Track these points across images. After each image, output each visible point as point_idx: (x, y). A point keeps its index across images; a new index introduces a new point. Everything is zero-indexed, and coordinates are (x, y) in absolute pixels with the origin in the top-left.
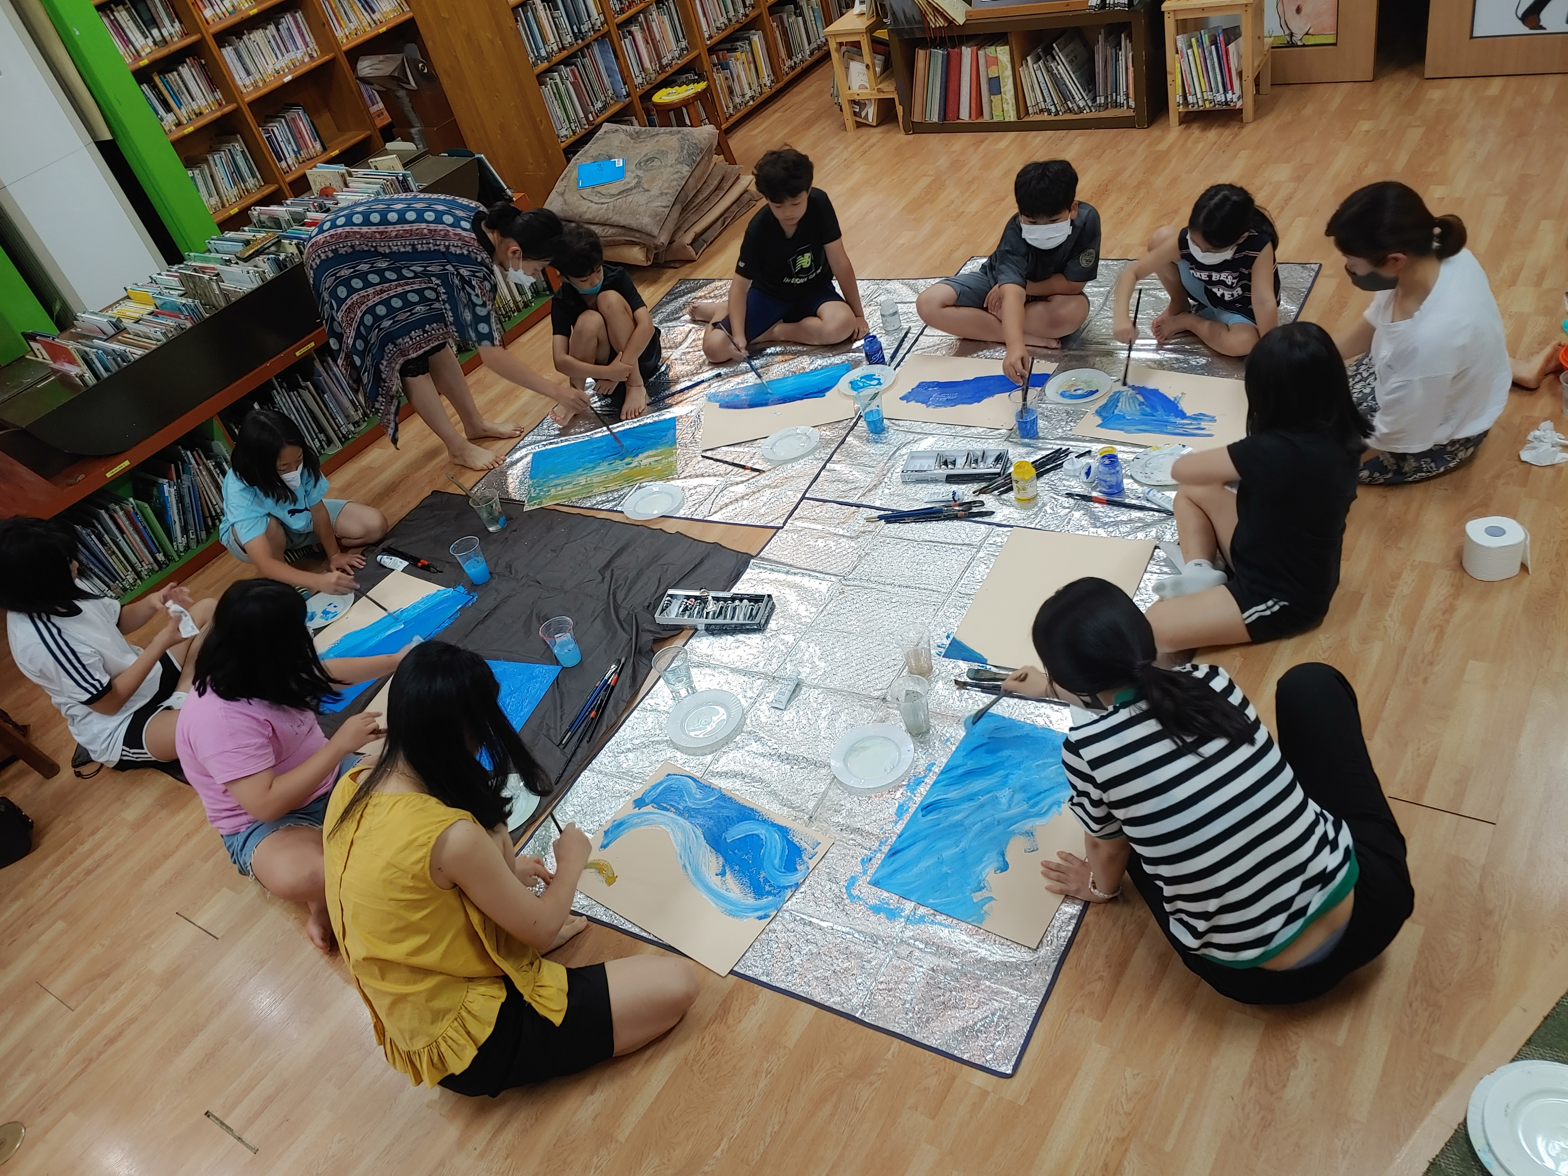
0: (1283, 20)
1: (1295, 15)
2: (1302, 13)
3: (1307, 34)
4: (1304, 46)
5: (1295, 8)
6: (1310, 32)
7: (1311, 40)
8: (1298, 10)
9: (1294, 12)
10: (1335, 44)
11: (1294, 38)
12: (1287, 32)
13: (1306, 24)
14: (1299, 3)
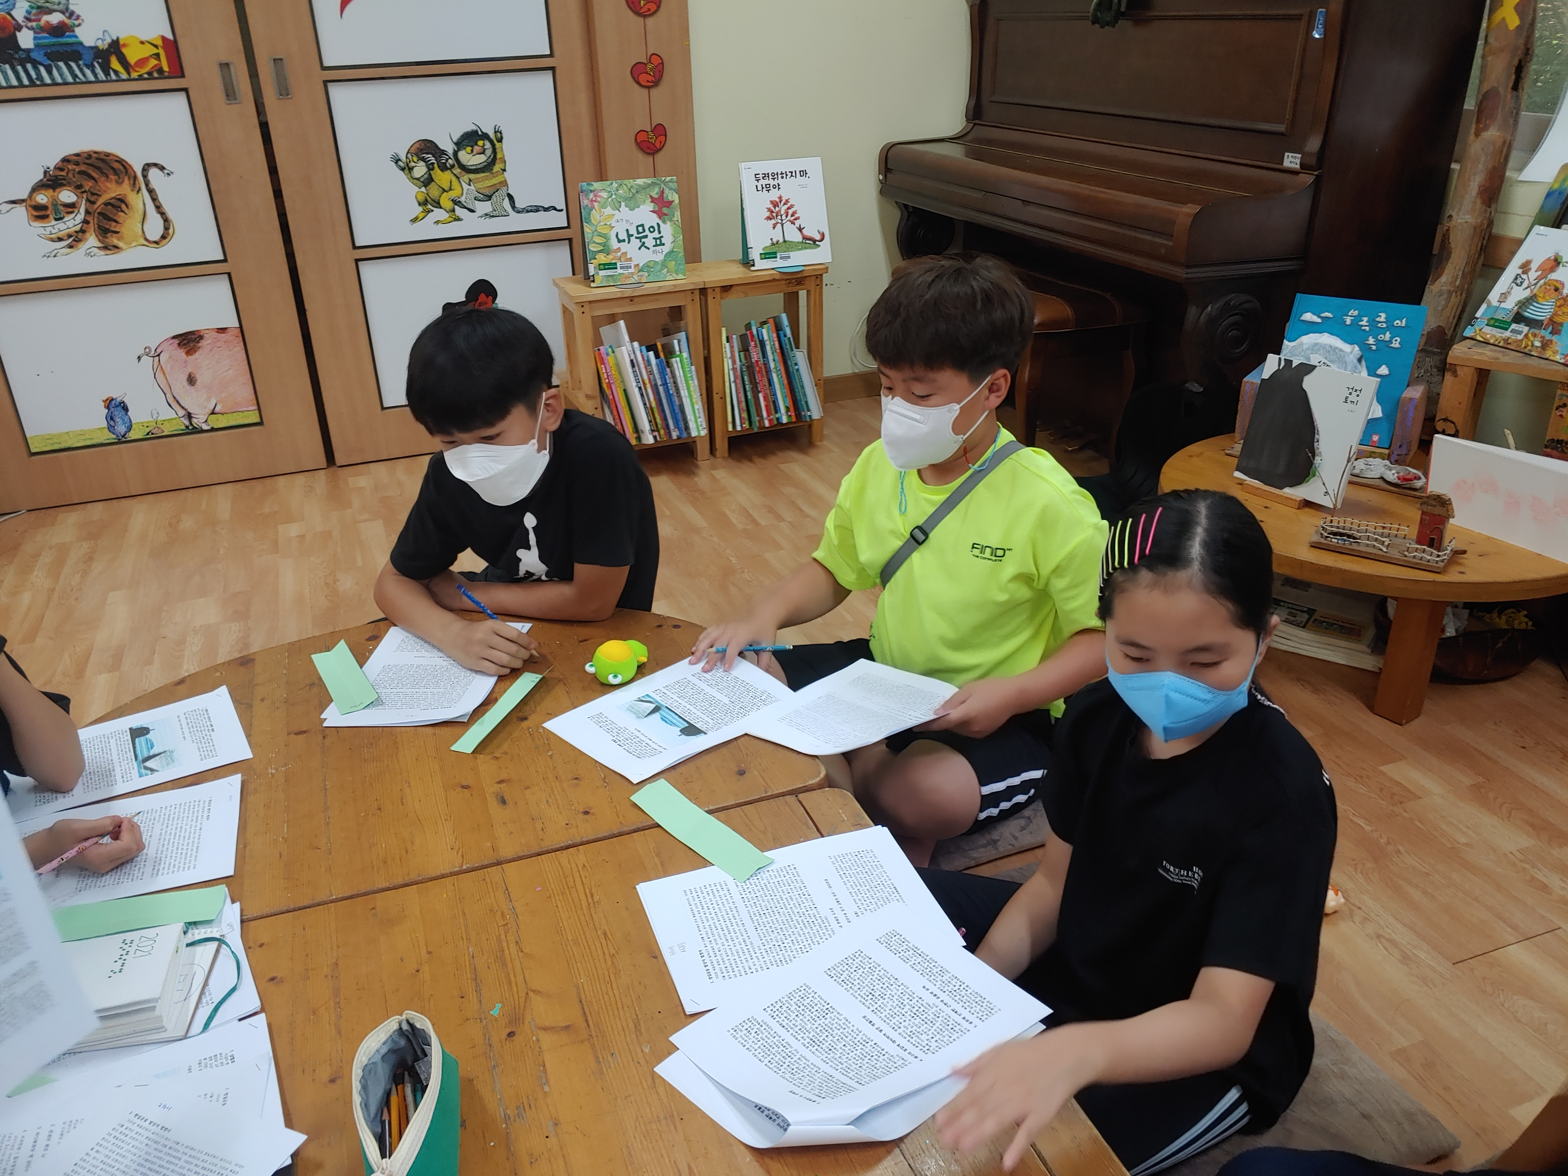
0: (169, 395)
1: (188, 387)
2: (198, 383)
3: (213, 413)
4: (213, 430)
5: (184, 377)
6: (217, 409)
7: (222, 422)
8: (191, 380)
9: (185, 383)
10: (260, 424)
11: (194, 421)
12: (181, 413)
13: (209, 399)
14: (190, 370)
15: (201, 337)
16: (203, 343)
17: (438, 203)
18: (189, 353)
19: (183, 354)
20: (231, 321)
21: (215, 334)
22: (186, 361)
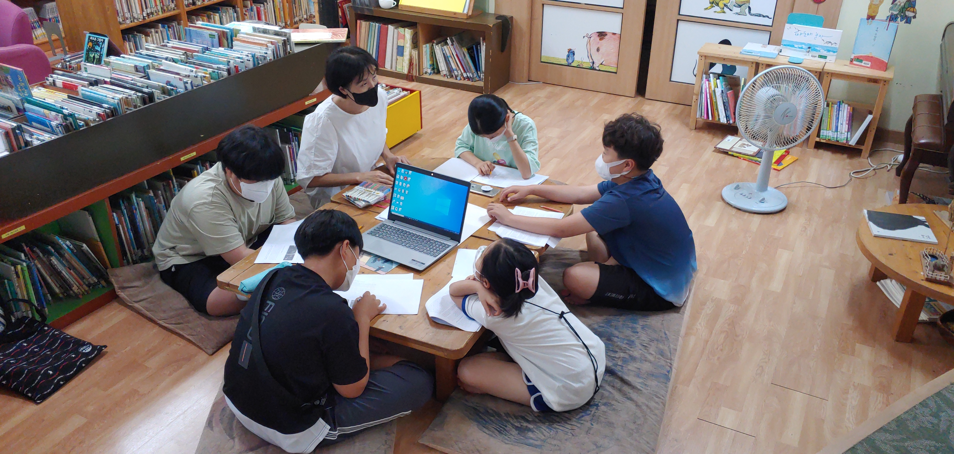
0: (589, 53)
1: (596, 52)
2: (600, 52)
3: (601, 64)
4: (599, 70)
5: (596, 48)
6: (603, 63)
7: (603, 68)
8: (598, 50)
9: (596, 50)
10: (616, 73)
11: (594, 65)
13: (602, 58)
14: (599, 46)
15: (606, 35)
16: (607, 37)
17: (718, 4)
18: (601, 39)
19: (598, 39)
20: (618, 32)
21: (611, 35)
22: (598, 42)
